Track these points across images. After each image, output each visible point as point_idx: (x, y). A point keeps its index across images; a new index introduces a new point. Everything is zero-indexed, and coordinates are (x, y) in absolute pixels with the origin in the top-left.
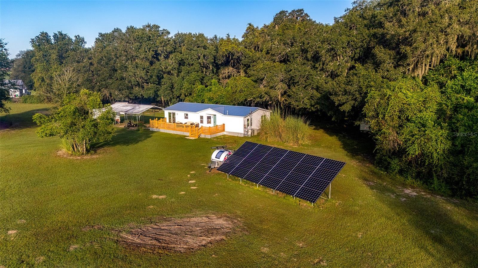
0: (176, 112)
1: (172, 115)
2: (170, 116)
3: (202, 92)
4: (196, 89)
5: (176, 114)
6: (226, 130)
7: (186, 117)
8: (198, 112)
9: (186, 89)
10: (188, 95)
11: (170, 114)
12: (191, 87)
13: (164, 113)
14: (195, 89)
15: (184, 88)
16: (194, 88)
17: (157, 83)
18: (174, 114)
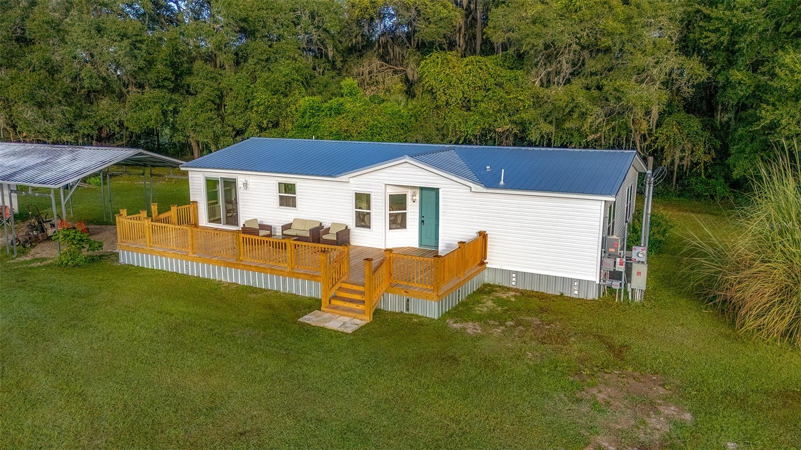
0: (241, 177)
1: (220, 189)
2: (212, 196)
3: (313, 115)
4: (294, 108)
5: (240, 184)
6: (493, 264)
7: (287, 197)
8: (344, 178)
9: (262, 108)
10: (271, 125)
11: (211, 184)
12: (279, 102)
13: (187, 182)
14: (289, 110)
15: (258, 105)
16: (287, 106)
17: (172, 85)
18: (230, 185)
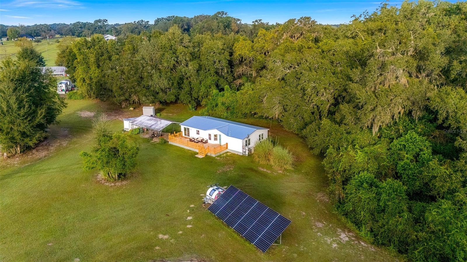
1: (187, 130)
3: (216, 96)
4: (212, 92)
5: (190, 129)
6: (228, 148)
7: (198, 133)
8: (207, 131)
9: (203, 93)
10: (205, 97)
11: (185, 128)
